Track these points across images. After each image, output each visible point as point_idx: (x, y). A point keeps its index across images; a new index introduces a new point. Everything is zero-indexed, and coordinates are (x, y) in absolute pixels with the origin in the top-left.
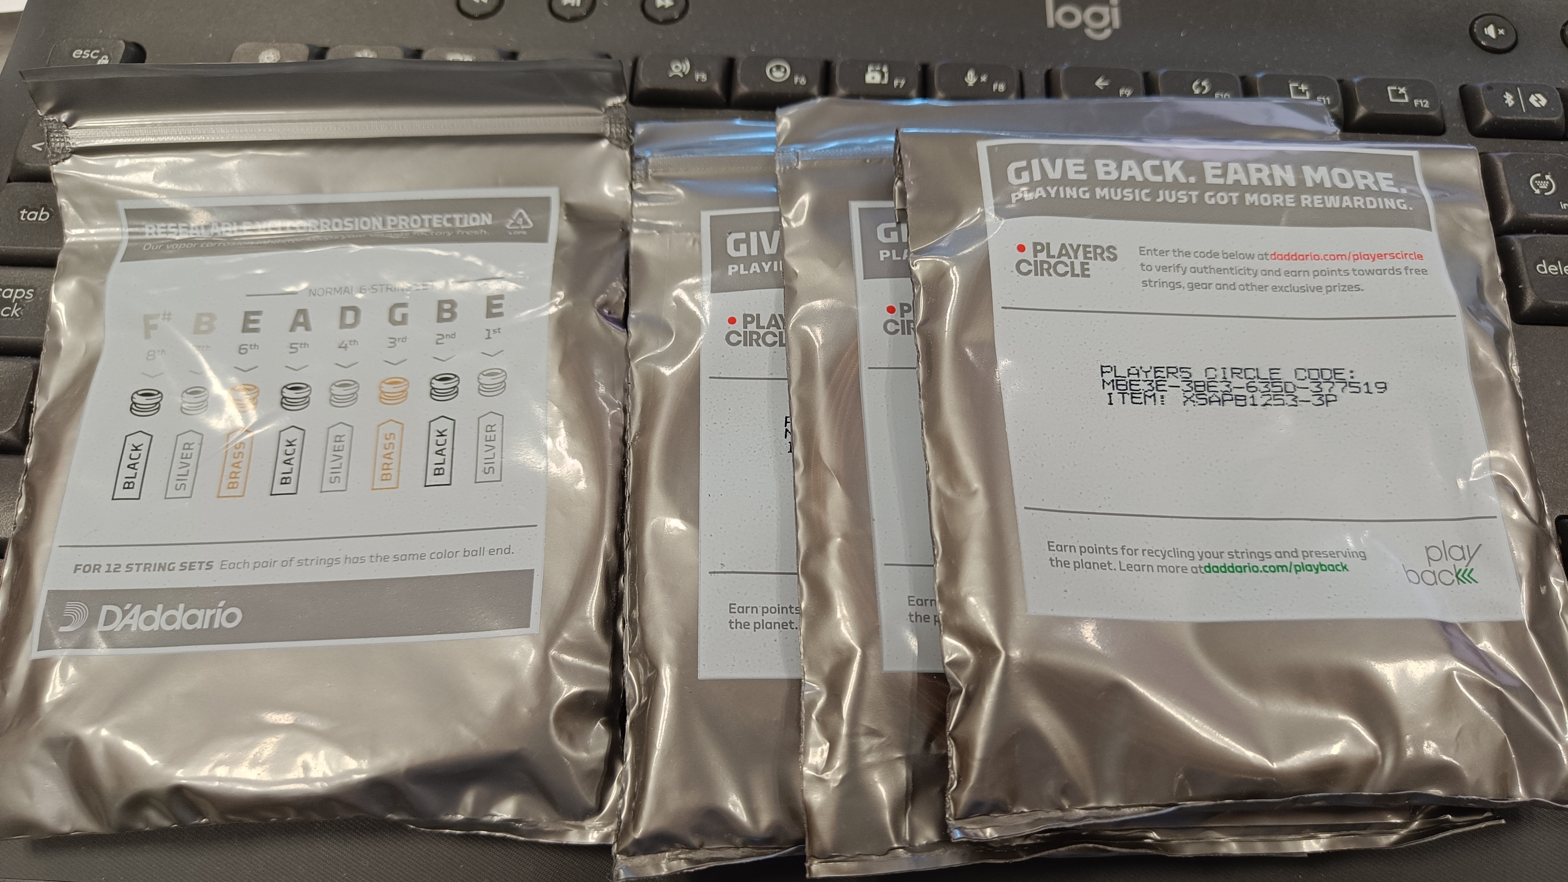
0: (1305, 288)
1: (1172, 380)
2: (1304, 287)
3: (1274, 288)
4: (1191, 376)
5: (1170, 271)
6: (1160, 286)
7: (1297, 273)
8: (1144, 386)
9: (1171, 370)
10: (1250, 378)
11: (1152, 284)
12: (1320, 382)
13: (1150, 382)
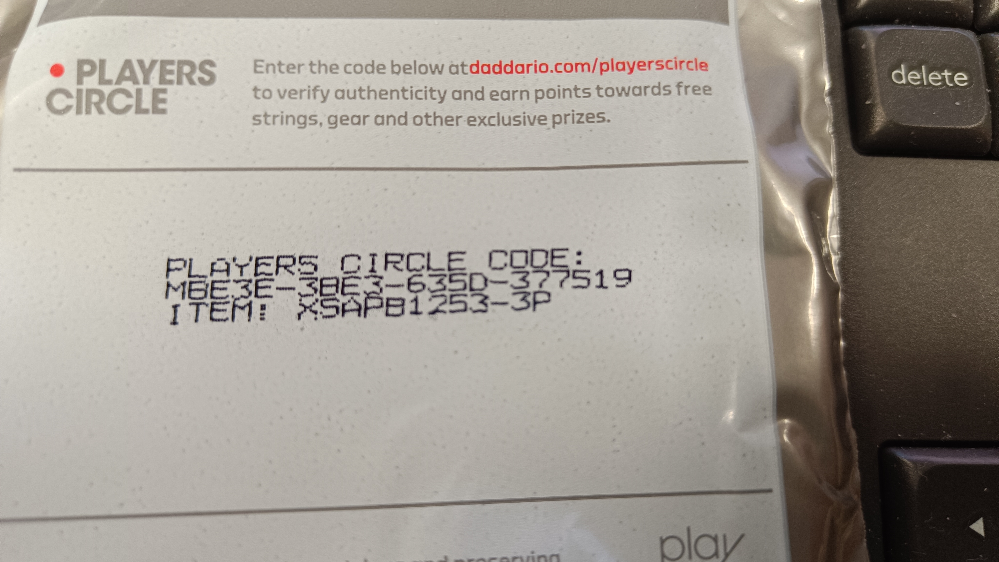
0: (521, 119)
1: (283, 278)
2: (519, 117)
3: (470, 121)
4: (316, 269)
5: (301, 97)
6: (282, 123)
7: (509, 95)
8: (235, 290)
9: (282, 262)
10: (415, 270)
11: (270, 120)
12: (528, 273)
13: (246, 283)
